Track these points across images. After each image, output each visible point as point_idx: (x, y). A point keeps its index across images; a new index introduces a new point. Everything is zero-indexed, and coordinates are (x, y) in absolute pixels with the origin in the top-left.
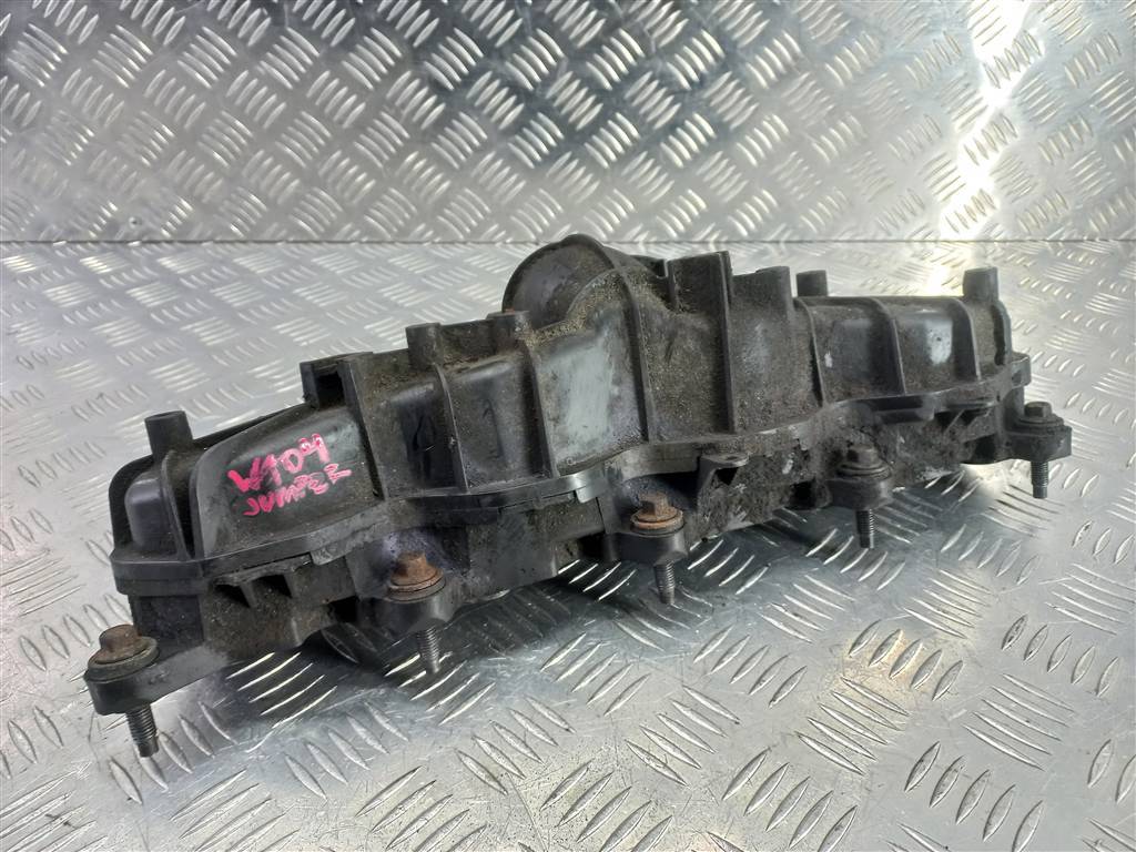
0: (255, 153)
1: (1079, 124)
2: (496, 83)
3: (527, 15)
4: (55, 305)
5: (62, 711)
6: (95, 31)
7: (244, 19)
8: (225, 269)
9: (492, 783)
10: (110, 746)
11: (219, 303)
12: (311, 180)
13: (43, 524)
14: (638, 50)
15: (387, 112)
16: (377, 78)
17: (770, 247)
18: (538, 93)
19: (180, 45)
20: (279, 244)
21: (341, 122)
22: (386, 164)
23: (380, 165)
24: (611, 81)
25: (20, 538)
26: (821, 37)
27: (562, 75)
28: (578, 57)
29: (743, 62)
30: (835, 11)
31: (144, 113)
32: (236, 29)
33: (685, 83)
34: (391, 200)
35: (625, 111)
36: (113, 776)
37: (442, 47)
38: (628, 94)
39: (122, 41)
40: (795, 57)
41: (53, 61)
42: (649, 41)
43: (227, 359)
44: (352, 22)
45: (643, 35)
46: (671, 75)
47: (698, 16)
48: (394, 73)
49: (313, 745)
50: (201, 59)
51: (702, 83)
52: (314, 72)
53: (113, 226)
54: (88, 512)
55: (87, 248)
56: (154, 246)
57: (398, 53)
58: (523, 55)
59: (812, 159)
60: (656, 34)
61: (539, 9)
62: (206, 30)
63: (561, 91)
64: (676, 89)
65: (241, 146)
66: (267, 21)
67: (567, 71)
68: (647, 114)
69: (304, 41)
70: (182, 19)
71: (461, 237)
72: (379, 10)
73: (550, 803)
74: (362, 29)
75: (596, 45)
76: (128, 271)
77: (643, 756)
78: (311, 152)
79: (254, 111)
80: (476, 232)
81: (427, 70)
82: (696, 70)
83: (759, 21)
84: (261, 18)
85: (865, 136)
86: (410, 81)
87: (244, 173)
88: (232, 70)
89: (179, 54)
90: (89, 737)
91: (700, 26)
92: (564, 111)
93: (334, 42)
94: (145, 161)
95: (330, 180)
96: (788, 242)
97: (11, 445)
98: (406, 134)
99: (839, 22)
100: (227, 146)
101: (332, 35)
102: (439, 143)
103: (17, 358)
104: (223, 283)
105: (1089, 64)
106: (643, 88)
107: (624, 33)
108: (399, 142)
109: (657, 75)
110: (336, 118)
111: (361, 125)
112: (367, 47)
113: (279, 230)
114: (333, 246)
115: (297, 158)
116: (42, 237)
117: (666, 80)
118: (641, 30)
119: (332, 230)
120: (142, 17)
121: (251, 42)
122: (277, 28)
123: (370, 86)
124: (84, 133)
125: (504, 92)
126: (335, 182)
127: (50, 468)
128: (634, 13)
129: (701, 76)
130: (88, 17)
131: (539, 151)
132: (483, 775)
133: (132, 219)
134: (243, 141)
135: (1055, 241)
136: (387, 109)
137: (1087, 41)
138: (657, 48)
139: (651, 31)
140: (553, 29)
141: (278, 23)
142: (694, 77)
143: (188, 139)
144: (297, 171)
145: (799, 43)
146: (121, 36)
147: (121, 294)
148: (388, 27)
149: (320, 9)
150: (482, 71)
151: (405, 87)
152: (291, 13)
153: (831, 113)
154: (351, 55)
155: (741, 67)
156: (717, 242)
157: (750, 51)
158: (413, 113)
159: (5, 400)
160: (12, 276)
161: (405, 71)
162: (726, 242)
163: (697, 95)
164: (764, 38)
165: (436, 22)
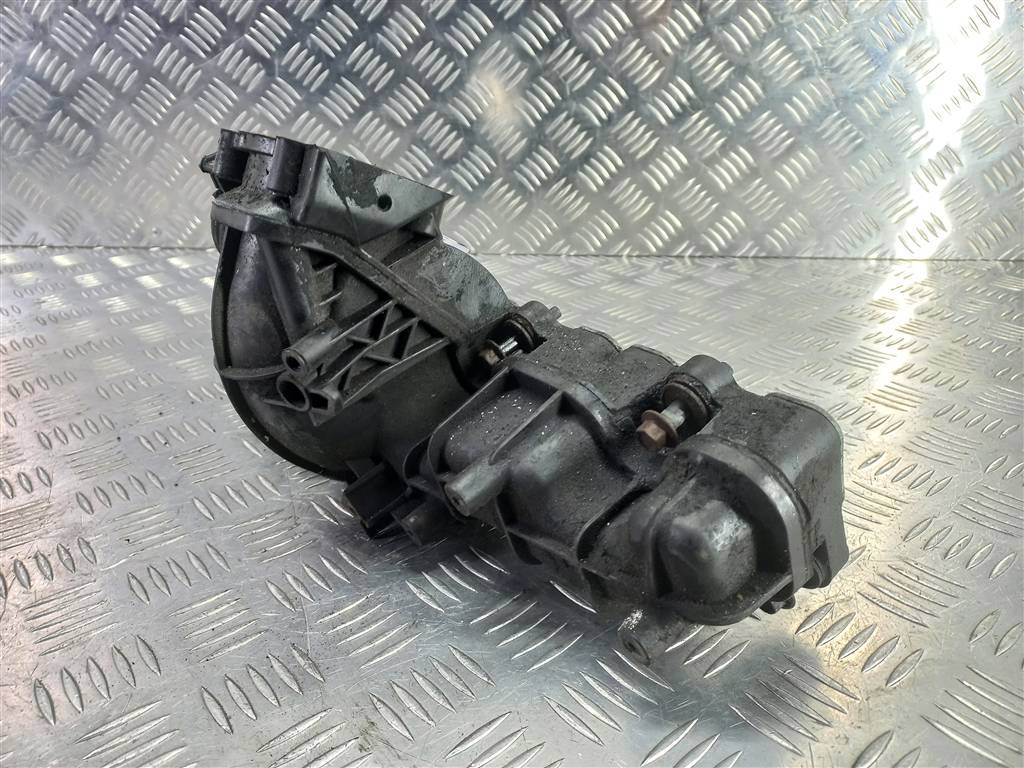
2: (441, 121)
3: (465, 66)
4: (79, 286)
6: (135, 82)
7: (245, 71)
9: (286, 604)
13: (11, 421)
14: (557, 95)
16: (346, 117)
17: (677, 261)
18: (475, 129)
19: (197, 93)
24: (535, 120)
26: (711, 81)
29: (644, 103)
30: (721, 59)
31: (167, 145)
32: (239, 80)
33: (596, 122)
35: (547, 145)
37: (397, 93)
38: (548, 130)
39: (154, 90)
40: (689, 99)
41: (103, 105)
42: (564, 86)
44: (326, 72)
45: (560, 80)
46: (584, 114)
47: (604, 65)
48: (359, 113)
49: (154, 569)
50: (210, 102)
51: (610, 120)
52: (297, 112)
53: (140, 235)
55: (119, 252)
56: (168, 251)
57: (362, 96)
58: (462, 99)
59: (710, 187)
60: (570, 81)
61: (474, 60)
62: (216, 80)
64: (589, 126)
66: (262, 72)
68: (564, 147)
69: (290, 88)
70: (199, 73)
73: (326, 619)
74: (335, 78)
76: (142, 265)
81: (385, 110)
82: (605, 110)
83: (656, 69)
84: (258, 70)
85: (756, 166)
86: (372, 119)
88: (235, 111)
89: (195, 99)
91: (606, 73)
92: (496, 144)
93: (312, 89)
94: (167, 184)
96: (691, 257)
99: (724, 69)
101: (311, 83)
103: (37, 318)
106: (560, 125)
107: (542, 79)
109: (573, 114)
112: (338, 92)
116: (86, 243)
117: (580, 119)
118: (558, 77)
120: (170, 70)
121: (250, 89)
122: (270, 78)
123: (340, 123)
124: (122, 161)
125: (447, 128)
127: (31, 386)
128: (551, 63)
129: (610, 115)
130: (131, 71)
131: (476, 177)
132: (280, 598)
133: (154, 229)
138: (571, 92)
139: (566, 78)
141: (270, 74)
142: (604, 116)
145: (692, 86)
146: (153, 86)
147: (130, 280)
148: (355, 76)
149: (303, 63)
150: (429, 111)
151: (368, 124)
152: (280, 66)
153: (723, 146)
154: (326, 99)
155: (642, 107)
156: (629, 256)
157: (650, 93)
158: (374, 145)
159: (17, 344)
160: (56, 268)
161: (368, 112)
162: (637, 256)
163: (607, 130)
164: (662, 83)
165: (392, 72)
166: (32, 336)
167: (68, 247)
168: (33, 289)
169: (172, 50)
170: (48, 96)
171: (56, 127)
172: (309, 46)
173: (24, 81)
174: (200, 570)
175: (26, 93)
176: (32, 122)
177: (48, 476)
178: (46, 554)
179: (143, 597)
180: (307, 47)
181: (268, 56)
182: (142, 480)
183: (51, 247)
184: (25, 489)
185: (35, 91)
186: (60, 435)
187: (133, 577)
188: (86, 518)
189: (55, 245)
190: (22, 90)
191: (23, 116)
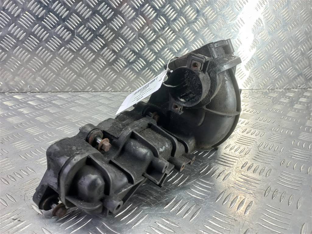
0: (65, 68)
1: (270, 61)
2: (129, 50)
3: (137, 34)
4: (7, 105)
5: (15, 194)
6: (25, 36)
7: (65, 34)
8: (55, 97)
11: (54, 104)
12: (79, 75)
13: (6, 152)
14: (164, 42)
15: (101, 58)
16: (98, 49)
18: (140, 53)
19: (47, 40)
20: (69, 92)
21: (88, 60)
22: (100, 71)
23: (98, 71)
24: (158, 50)
26: (208, 39)
27: (146, 49)
28: (150, 44)
29: (190, 45)
30: (211, 33)
31: (35, 58)
32: (62, 37)
33: (176, 51)
34: (101, 81)
35: (161, 58)
36: (33, 208)
37: (115, 41)
38: (162, 53)
41: (11, 44)
43: (57, 115)
44: (92, 35)
45: (166, 39)
46: (173, 49)
47: (179, 35)
48: (103, 48)
50: (52, 44)
51: (180, 50)
52: (82, 47)
53: (23, 88)
55: (15, 94)
56: (34, 93)
57: (104, 43)
58: (136, 44)
60: (169, 39)
61: (140, 33)
62: (54, 37)
63: (145, 53)
64: (174, 52)
65: (61, 66)
66: (70, 34)
67: (147, 48)
68: (167, 58)
69: (80, 39)
70: (48, 34)
71: (119, 90)
72: (100, 32)
74: (95, 36)
75: (154, 41)
76: (27, 98)
78: (80, 68)
79: (65, 57)
80: (123, 88)
81: (111, 47)
82: (179, 48)
83: (193, 36)
84: (69, 33)
87: (61, 73)
88: (60, 47)
89: (47, 43)
90: (24, 199)
91: (179, 37)
92: (146, 58)
93: (87, 40)
94: (34, 70)
95: (84, 75)
98: (105, 63)
99: (212, 36)
100: (57, 66)
101: (87, 38)
102: (114, 65)
104: (55, 100)
105: (271, 46)
106: (165, 52)
107: (161, 39)
108: (103, 65)
109: (169, 49)
111: (94, 61)
112: (96, 41)
113: (69, 89)
114: (84, 93)
115: (76, 69)
117: (171, 50)
118: (165, 37)
119: (84, 89)
120: (37, 33)
121: (66, 40)
123: (96, 51)
124: (18, 63)
125: (131, 52)
126: (86, 76)
128: (163, 34)
130: (23, 33)
131: (140, 67)
133: (29, 86)
134: (62, 65)
135: (268, 89)
136: (101, 57)
137: (270, 41)
138: (169, 42)
139: (167, 38)
140: (143, 37)
141: (73, 35)
143: (47, 64)
144: (76, 73)
145: (203, 41)
146: (31, 38)
147: (26, 103)
148: (102, 36)
149: (84, 32)
150: (126, 48)
151: (106, 51)
152: (77, 32)
154: (92, 43)
157: (192, 43)
158: (107, 58)
161: (106, 47)
163: (179, 53)
164: (195, 40)
165: (114, 35)
169: (39, 26)
172: (87, 26)
180: (86, 27)
181: (73, 29)
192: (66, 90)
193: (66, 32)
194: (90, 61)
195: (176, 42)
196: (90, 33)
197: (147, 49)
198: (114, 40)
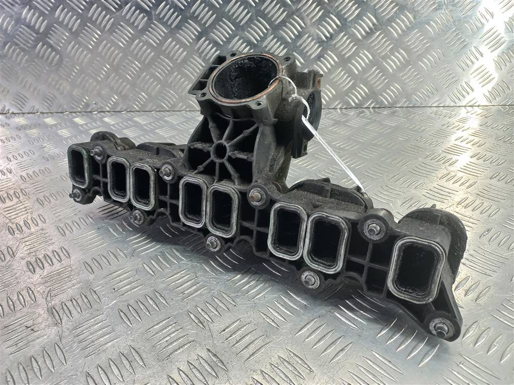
0: (143, 74)
2: (241, 41)
3: (254, 11)
4: (61, 136)
5: (38, 289)
6: (80, 25)
7: (137, 18)
8: (129, 122)
9: (200, 325)
10: (53, 302)
12: (165, 85)
13: (43, 219)
14: (302, 24)
16: (191, 41)
17: (366, 110)
18: (259, 44)
19: (112, 30)
20: (153, 112)
21: (177, 60)
24: (291, 38)
25: (33, 225)
26: (386, 15)
27: (269, 36)
28: (276, 28)
29: (350, 27)
30: (391, 3)
31: (98, 59)
32: (134, 23)
33: (324, 38)
35: (298, 51)
36: (52, 314)
37: (218, 27)
38: (298, 44)
39: (89, 30)
40: (374, 24)
41: (63, 39)
42: (307, 20)
44: (180, 17)
45: (304, 17)
46: (318, 35)
47: (329, 9)
48: (199, 38)
49: (131, 306)
50: (120, 35)
51: (332, 37)
52: (165, 39)
53: (87, 106)
54: (60, 216)
55: (77, 115)
56: (102, 113)
57: (199, 29)
58: (252, 29)
59: (383, 70)
60: (310, 17)
61: (258, 8)
62: (122, 23)
63: (269, 44)
64: (320, 40)
65: (136, 71)
66: (146, 18)
68: (307, 52)
69: (160, 26)
70: (113, 19)
72: (191, 12)
73: (222, 333)
74: (184, 20)
75: (283, 23)
76: (90, 123)
77: (264, 317)
78: (165, 73)
79: (142, 56)
81: (211, 36)
82: (329, 32)
83: (356, 9)
84: (144, 17)
85: (408, 59)
86: (205, 41)
87: (138, 82)
88: (132, 40)
89: (111, 34)
90: (46, 299)
91: (329, 12)
93: (173, 27)
94: (99, 79)
95: (173, 85)
96: (374, 108)
97: (36, 190)
98: (204, 64)
99: (394, 7)
100: (132, 72)
101: (172, 23)
103: (43, 157)
104: (127, 127)
106: (305, 41)
107: (295, 17)
108: (201, 68)
109: (311, 35)
110: (175, 58)
111: (185, 61)
112: (187, 28)
113: (153, 106)
114: (174, 113)
115: (159, 76)
116: (59, 111)
118: (303, 15)
119: (174, 106)
120: (97, 19)
121: (140, 28)
122: (150, 21)
123: (188, 44)
124: (75, 68)
125: (245, 44)
126: (175, 85)
127: (48, 199)
128: (300, 8)
129: (331, 34)
130: (76, 20)
132: (196, 321)
133: (94, 102)
134: (137, 69)
135: (504, 105)
136: (196, 54)
138: (310, 23)
139: (308, 16)
140: (264, 16)
141: (150, 19)
142: (328, 35)
143: (116, 69)
144: (159, 81)
145: (376, 18)
146: (89, 28)
148: (195, 18)
149: (167, 13)
150: (235, 36)
151: (203, 44)
152: (155, 15)
153: (391, 49)
154: (180, 31)
155: (349, 30)
156: (341, 109)
157: (353, 23)
158: (206, 55)
159: (36, 173)
160: (46, 126)
161: (203, 37)
162: (345, 108)
163: (329, 43)
164: (359, 16)
165: (215, 16)
166: (43, 168)
167: (51, 113)
168: (38, 139)
169: (98, 8)
170: (34, 35)
171: (40, 51)
172: (170, 3)
173: (21, 27)
174: (154, 306)
175: (22, 33)
176: (27, 49)
177: (67, 252)
178: (76, 299)
179: (129, 323)
180: (169, 4)
181: (149, 9)
182: (115, 253)
183: (42, 113)
184: (57, 260)
185: (27, 32)
186: (69, 228)
187: (121, 311)
188: (91, 277)
189: (44, 112)
190: (20, 32)
191: (22, 45)
192: (147, 109)
193: (139, 14)
194: (179, 61)
195: (324, 23)
196: (176, 13)
197: (272, 36)
198: (216, 24)
